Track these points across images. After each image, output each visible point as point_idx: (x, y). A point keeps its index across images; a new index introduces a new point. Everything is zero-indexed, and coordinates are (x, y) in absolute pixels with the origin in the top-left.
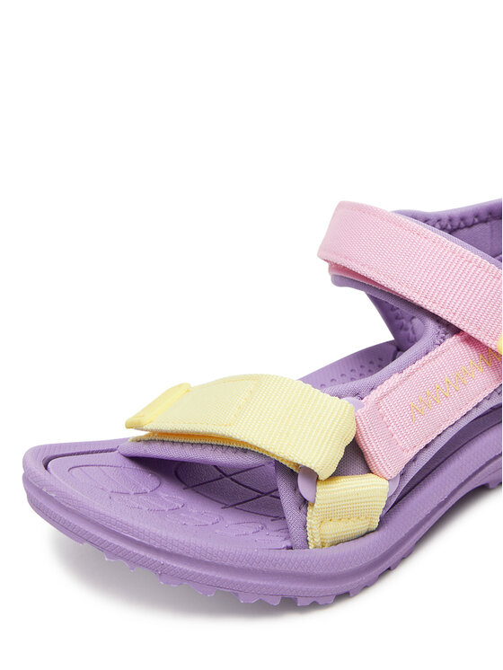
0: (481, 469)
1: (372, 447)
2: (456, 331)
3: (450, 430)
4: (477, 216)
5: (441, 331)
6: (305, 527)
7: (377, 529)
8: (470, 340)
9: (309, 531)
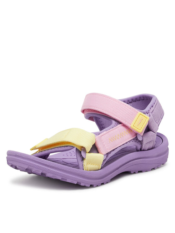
0: (128, 162)
1: (99, 146)
2: (120, 123)
3: (119, 148)
4: (128, 101)
5: (116, 123)
6: (83, 165)
7: (101, 169)
8: (124, 126)
9: (84, 166)
